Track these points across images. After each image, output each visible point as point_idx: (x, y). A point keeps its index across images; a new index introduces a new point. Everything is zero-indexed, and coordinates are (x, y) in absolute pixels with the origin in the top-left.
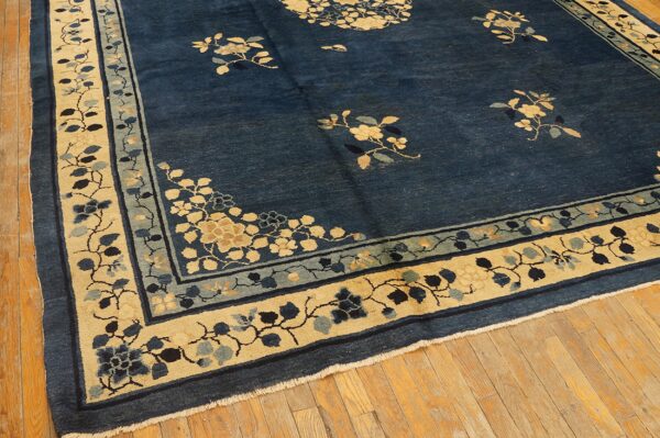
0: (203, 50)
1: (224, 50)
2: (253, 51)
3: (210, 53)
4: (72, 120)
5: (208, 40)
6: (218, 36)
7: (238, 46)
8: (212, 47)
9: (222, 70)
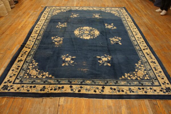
0: (115, 27)
1: (112, 27)
2: (107, 26)
3: (114, 26)
4: (131, 22)
5: (114, 28)
6: (112, 29)
7: (110, 27)
8: (113, 27)
9: (112, 24)
